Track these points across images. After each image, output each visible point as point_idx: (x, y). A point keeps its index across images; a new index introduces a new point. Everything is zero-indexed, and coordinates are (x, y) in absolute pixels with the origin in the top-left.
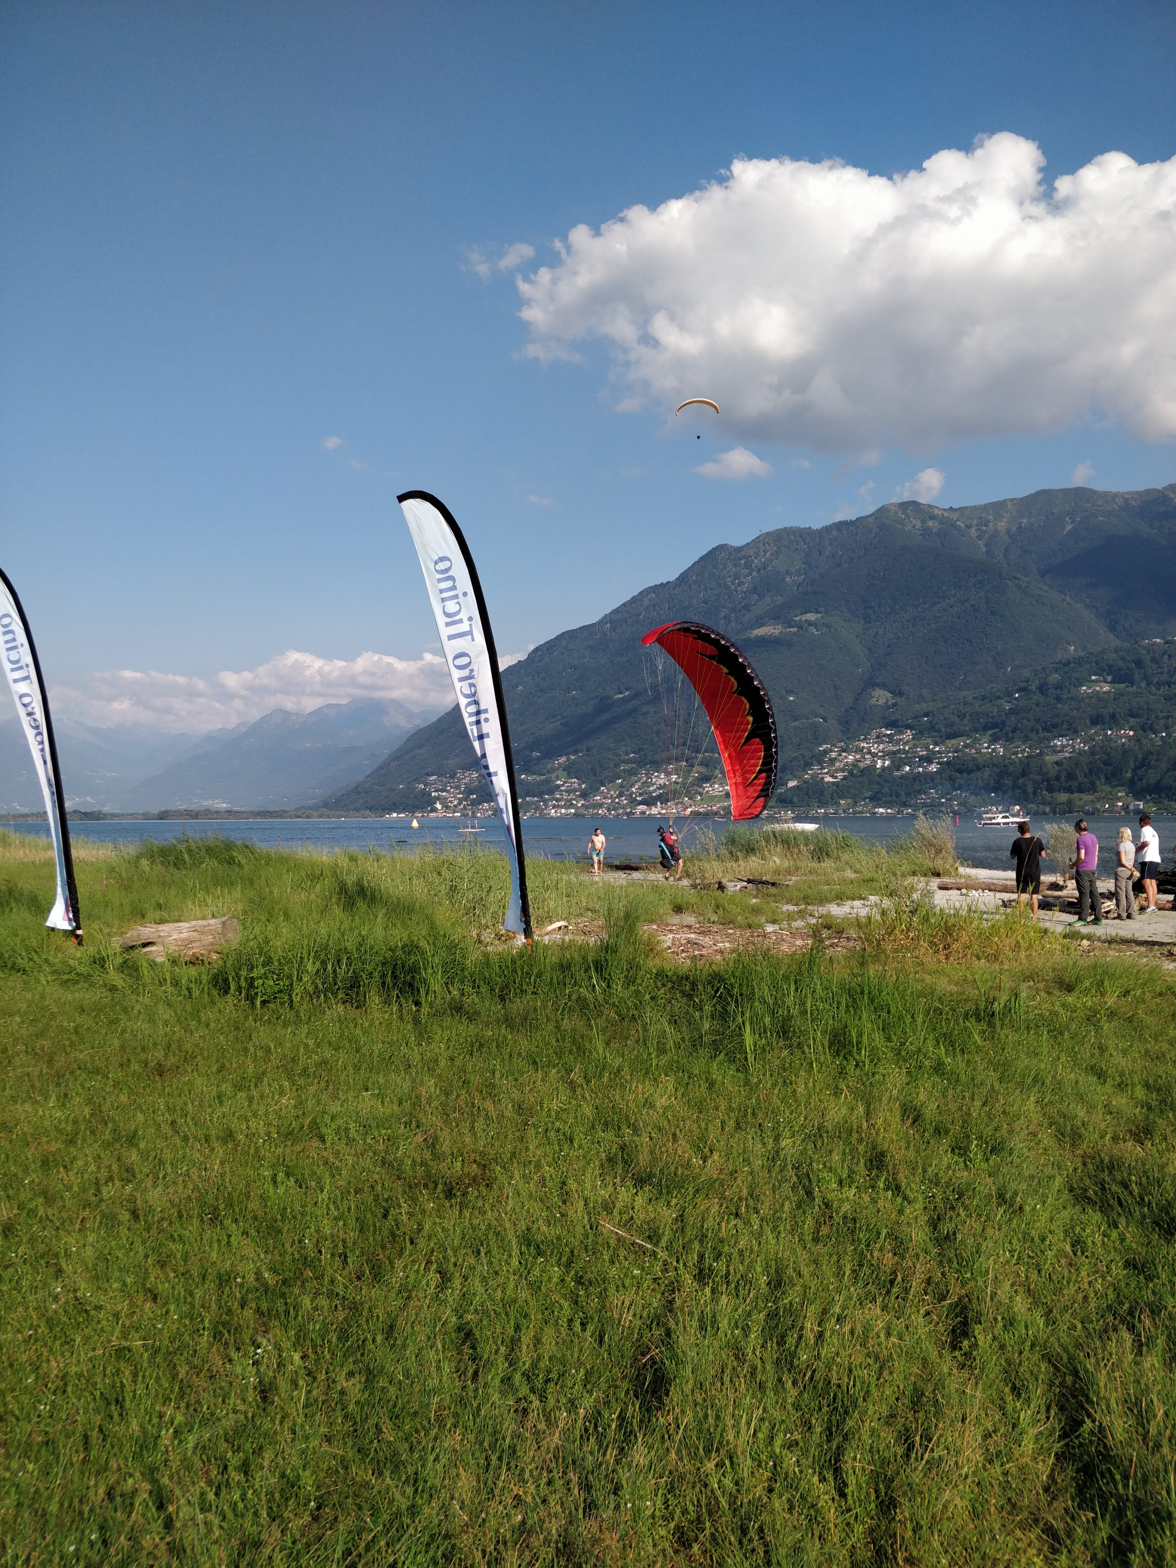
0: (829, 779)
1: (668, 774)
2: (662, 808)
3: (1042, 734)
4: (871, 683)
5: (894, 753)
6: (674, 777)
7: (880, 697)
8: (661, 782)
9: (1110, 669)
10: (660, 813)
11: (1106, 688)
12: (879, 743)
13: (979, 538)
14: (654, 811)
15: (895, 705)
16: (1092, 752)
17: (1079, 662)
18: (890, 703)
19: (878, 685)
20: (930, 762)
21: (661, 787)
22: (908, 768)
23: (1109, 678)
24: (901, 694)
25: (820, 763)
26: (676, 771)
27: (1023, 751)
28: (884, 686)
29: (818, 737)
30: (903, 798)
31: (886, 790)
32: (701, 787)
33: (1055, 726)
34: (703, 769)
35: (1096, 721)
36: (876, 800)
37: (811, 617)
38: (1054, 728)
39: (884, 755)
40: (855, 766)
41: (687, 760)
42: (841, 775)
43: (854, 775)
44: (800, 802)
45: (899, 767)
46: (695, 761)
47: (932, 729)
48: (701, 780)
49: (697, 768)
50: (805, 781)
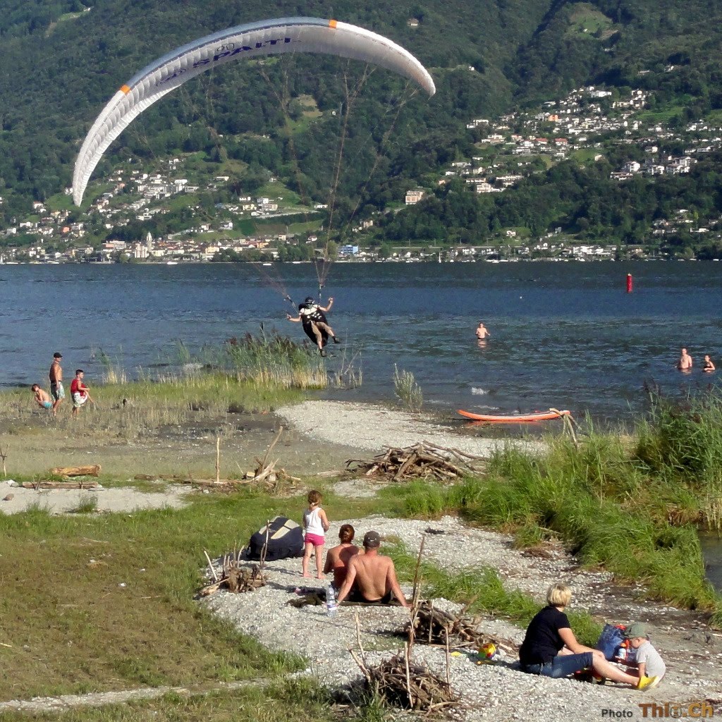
0: (484, 188)
1: (170, 176)
2: (157, 247)
5: (608, 135)
6: (181, 183)
7: (587, 23)
8: (156, 192)
10: (151, 257)
12: (581, 115)
14: (142, 251)
15: (615, 39)
18: (606, 35)
20: (678, 152)
21: (154, 203)
22: (636, 166)
24: (627, 17)
25: (468, 154)
26: (185, 170)
29: (467, 104)
30: (628, 223)
31: (594, 209)
32: (236, 202)
34: (238, 167)
36: (574, 226)
39: (593, 139)
40: (537, 162)
41: (208, 149)
42: (509, 179)
43: (535, 180)
44: (428, 236)
45: (619, 165)
46: (223, 151)
47: (685, 88)
48: (236, 189)
49: (228, 163)
50: (439, 192)
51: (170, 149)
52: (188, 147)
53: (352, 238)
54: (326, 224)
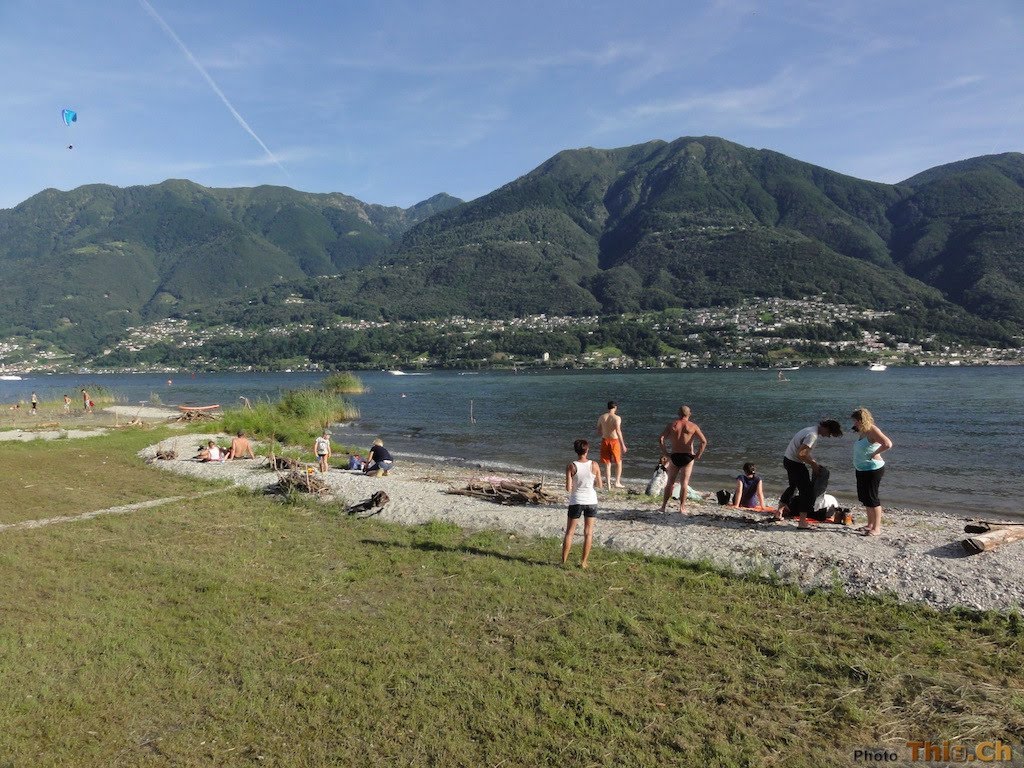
0: (133, 349)
1: (10, 344)
3: (264, 326)
4: (161, 289)
5: (175, 334)
7: (167, 299)
9: (301, 290)
11: (299, 302)
12: (166, 327)
13: (228, 208)
15: (177, 304)
16: (292, 336)
17: (285, 286)
18: (174, 303)
19: (166, 291)
20: (198, 339)
22: (185, 343)
23: (301, 295)
24: (180, 298)
25: (127, 338)
26: (17, 342)
27: (254, 334)
28: (169, 291)
29: (125, 322)
30: (182, 361)
31: (171, 356)
32: (38, 353)
33: (272, 321)
34: (39, 341)
35: (294, 319)
36: (163, 362)
37: (120, 244)
38: (269, 322)
39: (170, 335)
40: (151, 342)
41: (27, 335)
42: (141, 347)
43: (150, 347)
44: (113, 364)
45: (179, 343)
46: (33, 336)
47: (200, 320)
48: (39, 349)
49: (35, 340)
50: (116, 350)
51: (11, 335)
52: (18, 334)
53: (84, 365)
54: (75, 361)
